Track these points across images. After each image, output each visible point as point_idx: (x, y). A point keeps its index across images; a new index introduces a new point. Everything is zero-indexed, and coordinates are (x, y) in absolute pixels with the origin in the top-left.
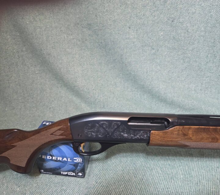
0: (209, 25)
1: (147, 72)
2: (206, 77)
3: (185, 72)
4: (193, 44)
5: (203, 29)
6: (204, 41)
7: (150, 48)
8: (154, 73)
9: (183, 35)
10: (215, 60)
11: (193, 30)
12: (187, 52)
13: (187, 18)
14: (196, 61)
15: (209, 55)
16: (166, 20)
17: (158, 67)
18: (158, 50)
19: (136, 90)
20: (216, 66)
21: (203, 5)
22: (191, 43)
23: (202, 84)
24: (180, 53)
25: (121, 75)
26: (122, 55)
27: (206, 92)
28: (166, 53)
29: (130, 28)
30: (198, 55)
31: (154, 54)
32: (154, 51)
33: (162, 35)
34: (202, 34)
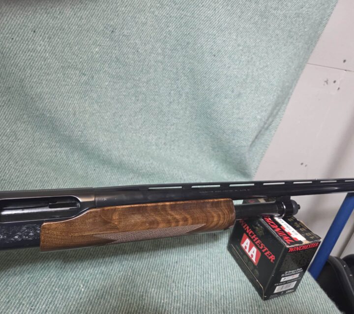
0: (168, 46)
1: (74, 114)
2: (171, 125)
3: (140, 116)
4: (148, 72)
5: (160, 51)
6: (163, 69)
7: (78, 72)
8: (87, 116)
9: (131, 56)
10: (180, 100)
11: (146, 51)
12: (141, 85)
13: (135, 30)
14: (155, 101)
15: (172, 92)
16: (102, 28)
17: (96, 106)
18: (93, 77)
19: (58, 145)
20: (182, 109)
21: (156, 13)
22: (144, 71)
23: (166, 135)
24: (129, 85)
25: (25, 116)
26: (22, 80)
27: (172, 147)
28: (107, 84)
29: (34, 32)
30: (157, 90)
31: (86, 83)
32: (84, 78)
33: (97, 53)
34: (160, 58)
